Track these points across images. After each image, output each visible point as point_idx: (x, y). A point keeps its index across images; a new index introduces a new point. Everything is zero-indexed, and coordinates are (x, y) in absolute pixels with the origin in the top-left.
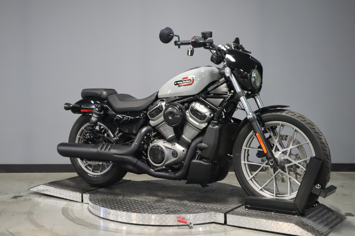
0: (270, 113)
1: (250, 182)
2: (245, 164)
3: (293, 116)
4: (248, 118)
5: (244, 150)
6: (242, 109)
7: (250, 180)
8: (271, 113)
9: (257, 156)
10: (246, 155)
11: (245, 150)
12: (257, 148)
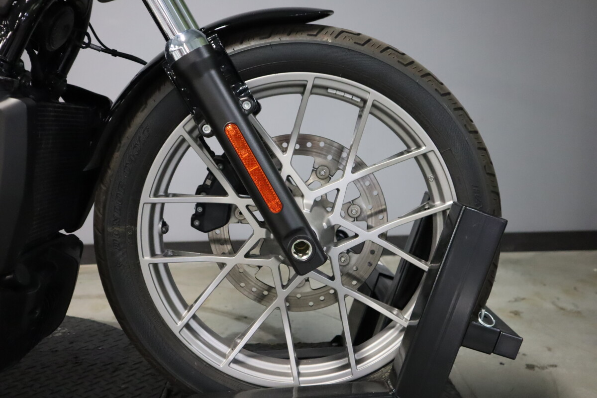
0: (262, 38)
1: (186, 337)
2: (156, 266)
3: (363, 45)
4: (177, 57)
5: (148, 209)
6: (103, 51)
7: (185, 330)
8: (269, 37)
9: (193, 225)
10: (158, 226)
11: (153, 205)
12: (194, 193)
